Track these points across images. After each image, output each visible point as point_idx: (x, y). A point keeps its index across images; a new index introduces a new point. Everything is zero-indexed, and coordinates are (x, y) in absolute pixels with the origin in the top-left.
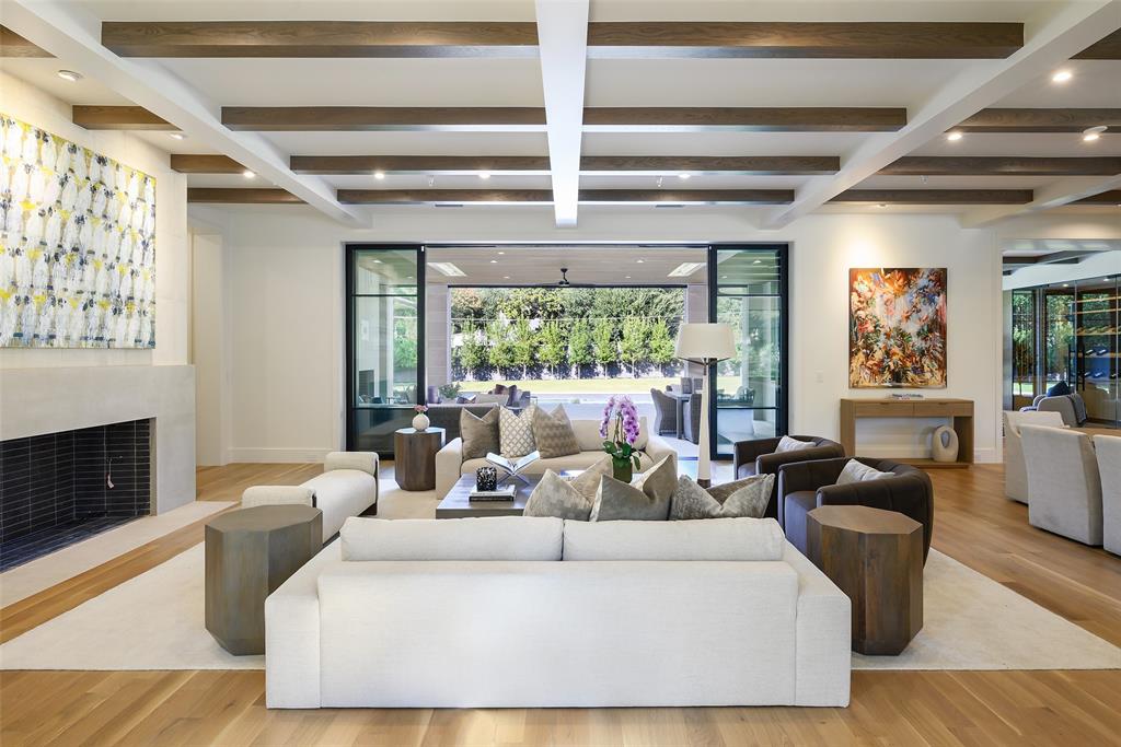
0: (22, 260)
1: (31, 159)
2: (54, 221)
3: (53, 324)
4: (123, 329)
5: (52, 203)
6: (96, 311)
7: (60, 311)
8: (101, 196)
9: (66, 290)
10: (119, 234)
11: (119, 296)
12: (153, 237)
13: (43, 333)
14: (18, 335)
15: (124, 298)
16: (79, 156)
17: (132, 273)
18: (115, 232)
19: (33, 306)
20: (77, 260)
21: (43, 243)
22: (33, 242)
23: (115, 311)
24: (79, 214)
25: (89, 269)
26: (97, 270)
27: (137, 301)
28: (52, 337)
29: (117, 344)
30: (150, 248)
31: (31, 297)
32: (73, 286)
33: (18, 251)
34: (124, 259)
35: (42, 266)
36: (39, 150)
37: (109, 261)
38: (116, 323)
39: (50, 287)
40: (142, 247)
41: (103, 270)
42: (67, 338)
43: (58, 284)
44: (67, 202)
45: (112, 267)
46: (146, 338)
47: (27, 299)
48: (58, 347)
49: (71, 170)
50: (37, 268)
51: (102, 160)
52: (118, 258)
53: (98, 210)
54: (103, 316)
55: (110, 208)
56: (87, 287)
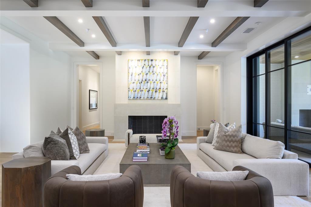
0: (135, 84)
1: (136, 65)
2: (141, 76)
3: (141, 95)
4: (158, 95)
5: (141, 72)
6: (151, 92)
7: (142, 92)
8: (152, 68)
9: (143, 88)
10: (157, 75)
11: (157, 88)
12: (167, 73)
13: (139, 97)
14: (134, 97)
15: (158, 88)
16: (147, 61)
17: (160, 83)
18: (156, 74)
19: (137, 92)
20: (146, 82)
21: (139, 80)
22: (137, 80)
23: (155, 92)
24: (146, 73)
25: (149, 84)
26: (151, 83)
27: (162, 89)
28: (141, 98)
29: (156, 99)
30: (166, 76)
31: (136, 91)
32: (145, 87)
34: (158, 80)
35: (139, 84)
36: (138, 63)
37: (154, 81)
38: (156, 94)
39: (140, 88)
40: (163, 76)
41: (152, 83)
42: (144, 98)
43: (142, 88)
44: (144, 71)
45: (155, 82)
46: (164, 97)
47: (135, 91)
48: (142, 99)
49: (145, 65)
50: (138, 85)
51: (152, 60)
52: (156, 80)
53: (151, 71)
54: (152, 93)
55: (154, 70)
56: (148, 87)
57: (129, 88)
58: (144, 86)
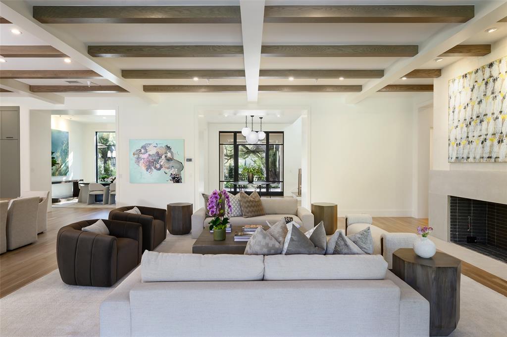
0: (459, 128)
1: (461, 89)
3: (469, 153)
5: (468, 100)
6: (488, 143)
7: (471, 146)
8: (491, 84)
9: (474, 136)
10: (502, 98)
11: (501, 133)
13: (465, 157)
14: (457, 158)
15: (505, 133)
16: (480, 72)
18: (500, 98)
19: (462, 146)
20: (478, 121)
21: (465, 120)
22: (462, 120)
23: (499, 142)
24: (479, 100)
25: (484, 123)
26: (488, 123)
28: (468, 158)
29: (500, 160)
31: (461, 143)
32: (476, 134)
33: (457, 127)
35: (465, 129)
36: (464, 83)
37: (495, 116)
38: (500, 148)
39: (468, 137)
41: (492, 121)
42: (475, 158)
43: (470, 135)
44: (474, 98)
45: (497, 118)
47: (460, 143)
48: (471, 162)
49: (476, 82)
50: (463, 130)
51: (491, 65)
52: (501, 112)
53: (489, 92)
54: (492, 146)
55: (496, 87)
56: (484, 132)
57: (449, 140)
58: (476, 131)
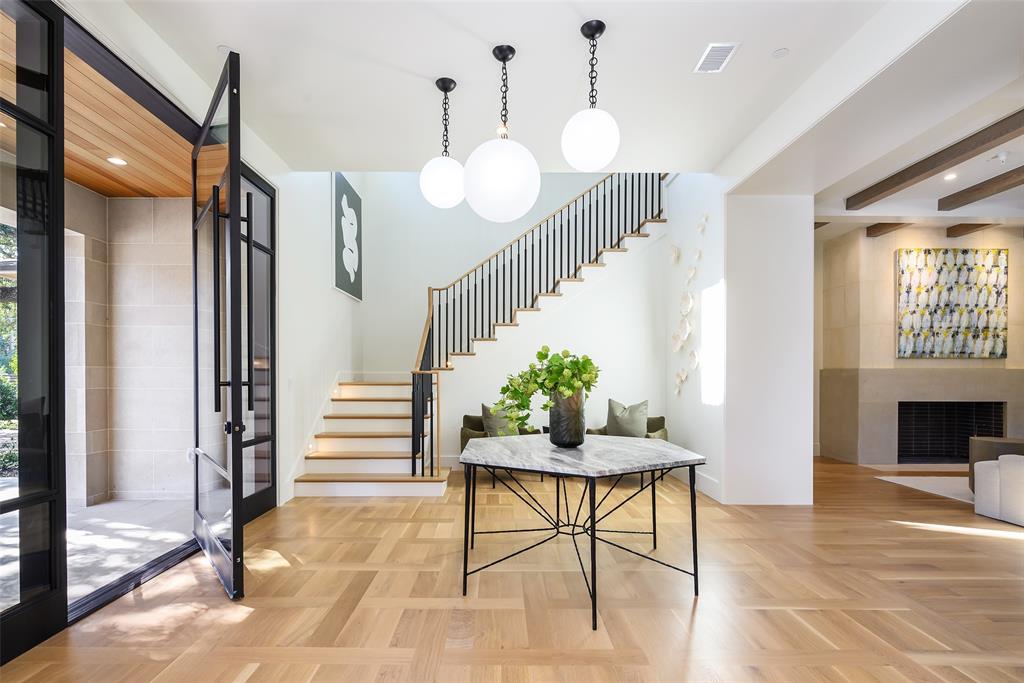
0: (917, 316)
1: (921, 265)
2: (935, 294)
3: (933, 346)
4: (982, 347)
5: (933, 284)
6: (961, 337)
7: (937, 339)
8: (964, 272)
9: (941, 327)
10: (978, 291)
11: (977, 327)
12: (1006, 287)
13: (927, 350)
14: (914, 352)
15: (981, 327)
16: (950, 255)
17: (988, 312)
18: (975, 290)
19: (922, 337)
20: (948, 310)
21: (928, 305)
22: (922, 306)
23: (974, 337)
24: (949, 286)
25: (956, 316)
26: (961, 314)
27: (991, 330)
28: (933, 353)
29: (975, 356)
30: (1004, 295)
31: (921, 333)
32: (945, 325)
33: (914, 312)
34: (982, 304)
35: (927, 316)
36: (926, 260)
37: (970, 308)
38: (975, 343)
39: (932, 327)
40: (996, 295)
41: (965, 313)
43: (936, 325)
44: (942, 281)
45: (972, 311)
46: (999, 351)
47: (919, 334)
48: (936, 358)
49: (945, 264)
50: (924, 319)
51: (965, 252)
52: (977, 305)
53: (962, 281)
54: (965, 340)
55: (971, 277)
56: (955, 323)
57: (900, 328)
58: (942, 324)
